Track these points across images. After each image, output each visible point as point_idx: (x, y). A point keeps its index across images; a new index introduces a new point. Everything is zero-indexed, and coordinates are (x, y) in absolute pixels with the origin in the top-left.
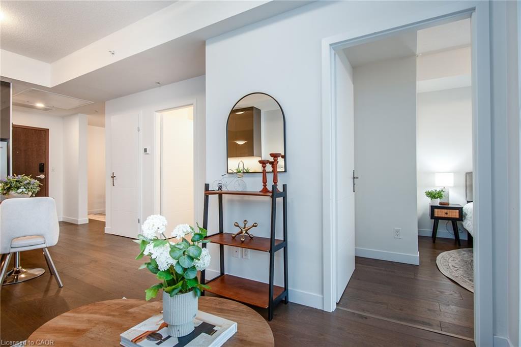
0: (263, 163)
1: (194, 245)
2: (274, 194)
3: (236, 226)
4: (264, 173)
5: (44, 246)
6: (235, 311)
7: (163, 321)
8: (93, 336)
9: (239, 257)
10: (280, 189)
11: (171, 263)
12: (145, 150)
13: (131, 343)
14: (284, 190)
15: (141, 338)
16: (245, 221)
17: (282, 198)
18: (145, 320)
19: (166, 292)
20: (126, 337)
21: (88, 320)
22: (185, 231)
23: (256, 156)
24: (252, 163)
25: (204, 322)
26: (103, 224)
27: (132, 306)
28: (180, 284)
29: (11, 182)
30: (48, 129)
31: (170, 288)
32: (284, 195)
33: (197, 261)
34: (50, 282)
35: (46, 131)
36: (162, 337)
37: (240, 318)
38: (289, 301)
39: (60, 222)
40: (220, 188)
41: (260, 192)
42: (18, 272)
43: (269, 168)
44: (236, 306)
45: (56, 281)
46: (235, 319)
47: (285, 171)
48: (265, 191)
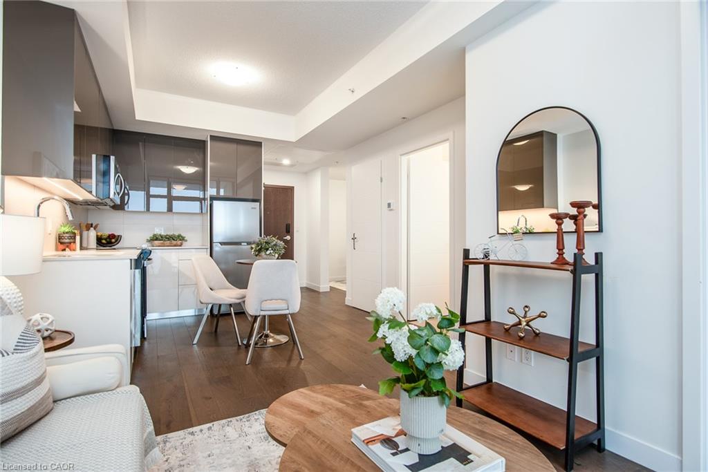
0: (558, 218)
1: (441, 333)
2: (578, 268)
3: (510, 313)
4: (560, 234)
5: (287, 312)
6: (503, 440)
7: (400, 427)
8: (325, 422)
9: (516, 360)
10: (589, 259)
11: (410, 353)
12: (389, 205)
13: (362, 443)
14: (597, 262)
15: (374, 440)
16: (526, 307)
17: (594, 274)
18: (380, 419)
19: (405, 390)
20: (358, 434)
21: (323, 403)
22: (429, 312)
23: (548, 207)
24: (539, 219)
25: (454, 444)
26: (343, 293)
27: (368, 398)
28: (422, 382)
29: (261, 244)
30: (293, 187)
31: (407, 386)
32: (597, 269)
33: (443, 356)
34: (292, 351)
35: (291, 189)
36: (399, 447)
37: (509, 452)
38: (606, 448)
39: (302, 288)
40: (486, 256)
41: (552, 263)
42: (267, 336)
43: (568, 225)
44: (506, 433)
45: (297, 352)
46: (501, 451)
47: (600, 230)
48: (560, 263)
